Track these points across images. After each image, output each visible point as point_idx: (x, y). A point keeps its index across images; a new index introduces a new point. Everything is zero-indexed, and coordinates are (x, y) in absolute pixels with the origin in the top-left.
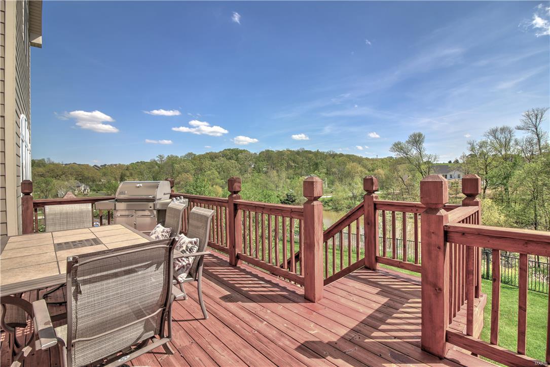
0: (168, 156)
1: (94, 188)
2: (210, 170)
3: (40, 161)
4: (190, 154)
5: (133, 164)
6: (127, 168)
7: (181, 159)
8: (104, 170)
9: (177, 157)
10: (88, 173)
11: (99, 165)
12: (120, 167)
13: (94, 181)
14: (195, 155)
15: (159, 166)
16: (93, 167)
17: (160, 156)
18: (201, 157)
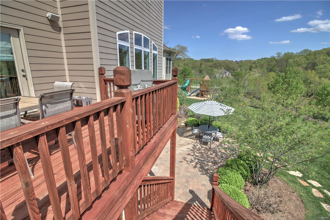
0: (285, 53)
1: (233, 74)
2: (322, 64)
3: (212, 59)
4: (305, 51)
5: (259, 59)
6: (254, 62)
7: (296, 55)
8: (241, 64)
9: (292, 53)
10: (232, 65)
11: (238, 61)
12: (250, 61)
13: (234, 70)
14: (310, 51)
15: (276, 61)
16: (235, 62)
17: (279, 53)
18: (316, 53)
